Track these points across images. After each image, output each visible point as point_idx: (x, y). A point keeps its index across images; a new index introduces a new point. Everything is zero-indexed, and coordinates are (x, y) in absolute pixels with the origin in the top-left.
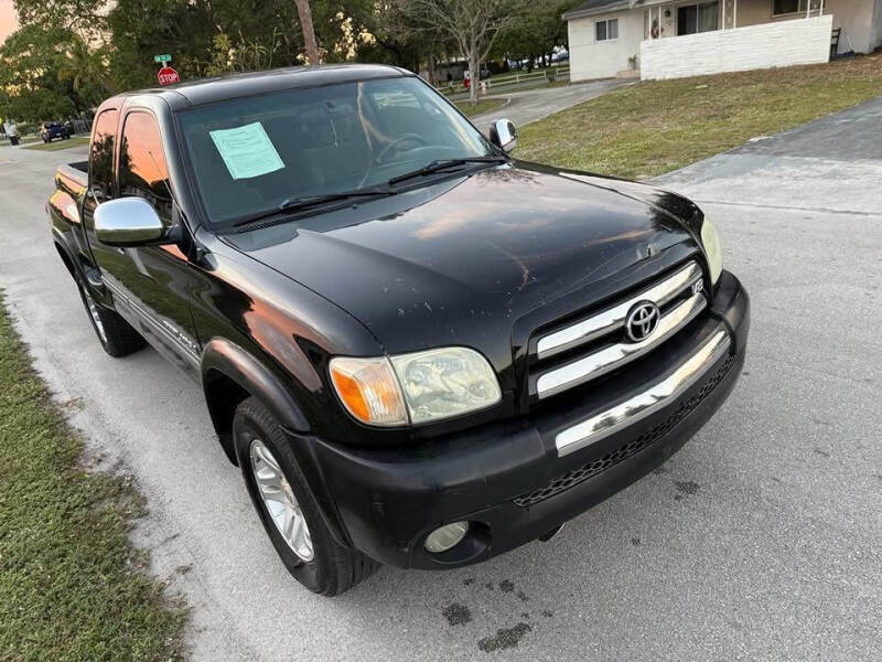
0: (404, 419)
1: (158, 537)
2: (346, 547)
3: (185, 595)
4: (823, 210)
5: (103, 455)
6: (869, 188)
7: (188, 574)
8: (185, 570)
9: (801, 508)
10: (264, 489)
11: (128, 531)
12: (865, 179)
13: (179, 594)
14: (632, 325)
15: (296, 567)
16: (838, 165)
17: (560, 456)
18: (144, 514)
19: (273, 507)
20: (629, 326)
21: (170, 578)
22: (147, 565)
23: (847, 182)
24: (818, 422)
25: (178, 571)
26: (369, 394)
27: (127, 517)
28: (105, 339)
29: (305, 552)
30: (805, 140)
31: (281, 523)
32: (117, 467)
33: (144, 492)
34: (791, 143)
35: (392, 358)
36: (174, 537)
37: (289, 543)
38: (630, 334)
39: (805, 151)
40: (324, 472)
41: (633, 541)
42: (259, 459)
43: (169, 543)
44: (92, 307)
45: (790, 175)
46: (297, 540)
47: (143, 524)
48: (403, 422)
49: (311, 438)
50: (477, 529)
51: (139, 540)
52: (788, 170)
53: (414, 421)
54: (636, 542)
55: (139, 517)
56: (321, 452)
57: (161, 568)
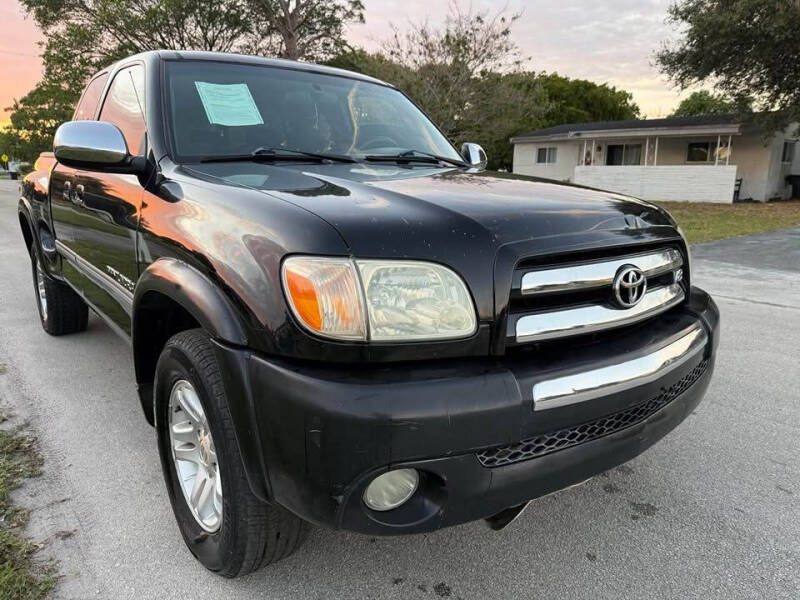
0: (362, 334)
1: (45, 498)
2: (262, 500)
3: (58, 562)
4: (744, 300)
5: (11, 416)
6: (783, 289)
7: (68, 540)
8: (67, 535)
9: (772, 542)
10: (177, 446)
11: (12, 489)
12: (778, 283)
13: (51, 560)
14: (621, 286)
15: (196, 541)
16: (751, 271)
17: (536, 409)
18: (35, 475)
19: (183, 469)
20: (617, 287)
21: (47, 542)
22: (22, 526)
23: (762, 283)
24: (774, 462)
25: (57, 535)
26: (326, 303)
27: (16, 475)
28: (46, 316)
29: (210, 521)
30: (719, 251)
31: (188, 489)
32: (21, 428)
33: (44, 454)
34: (710, 252)
35: (358, 261)
36: (64, 501)
37: (195, 512)
38: (618, 297)
39: (721, 258)
40: (254, 396)
41: (589, 556)
42: (179, 409)
43: (56, 505)
44: (41, 283)
45: (710, 272)
46: (204, 506)
47: (32, 485)
48: (359, 338)
49: (246, 353)
50: (429, 483)
51: (21, 499)
52: (708, 269)
53: (374, 338)
54: (592, 557)
55: (30, 477)
56: (255, 369)
57: (38, 531)
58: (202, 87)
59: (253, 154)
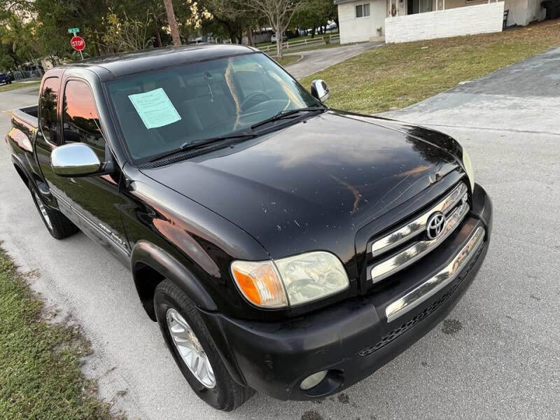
0: (284, 302)
1: (102, 370)
2: (242, 385)
3: (125, 412)
4: (511, 130)
5: (57, 311)
6: (538, 115)
7: (126, 397)
8: (123, 394)
9: (527, 337)
10: (176, 339)
11: (80, 367)
12: (535, 110)
13: (121, 411)
16: (517, 100)
17: (388, 322)
18: (90, 353)
19: (183, 351)
21: (114, 400)
22: (96, 391)
23: (524, 111)
24: (529, 277)
25: (118, 394)
26: (260, 285)
27: (79, 356)
28: (51, 228)
29: (208, 381)
30: (494, 83)
31: (188, 361)
32: (67, 319)
33: (89, 337)
34: (486, 85)
35: (275, 262)
36: (113, 369)
37: (195, 374)
38: (429, 235)
39: (495, 91)
41: (423, 364)
42: (173, 320)
43: (109, 373)
44: (41, 206)
45: (487, 106)
46: (201, 373)
47: (90, 360)
48: (284, 305)
49: (218, 315)
50: (334, 374)
51: (89, 372)
52: (486, 103)
53: (292, 304)
54: (424, 364)
55: (87, 355)
57: (106, 393)
58: (134, 98)
59: (181, 147)
